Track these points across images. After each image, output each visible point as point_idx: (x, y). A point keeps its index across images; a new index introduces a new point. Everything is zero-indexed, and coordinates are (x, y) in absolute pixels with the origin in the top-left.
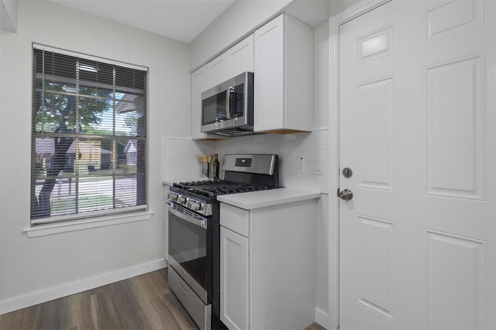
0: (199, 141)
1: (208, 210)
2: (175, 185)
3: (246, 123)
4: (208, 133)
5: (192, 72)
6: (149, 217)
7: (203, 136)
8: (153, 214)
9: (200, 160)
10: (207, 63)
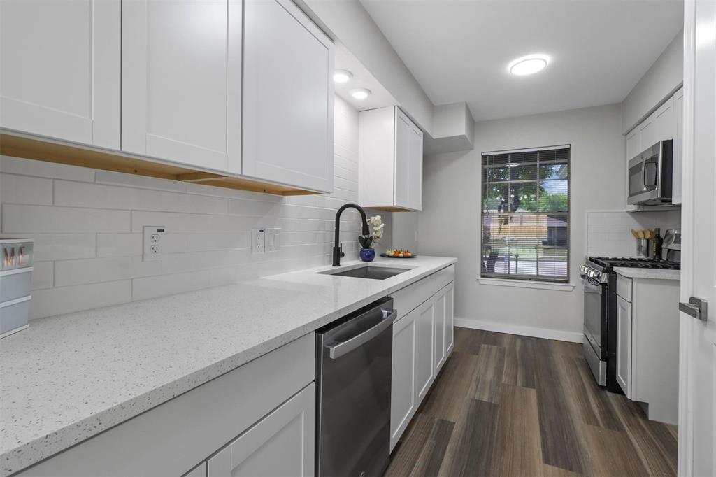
0: (633, 213)
1: (604, 278)
2: (591, 259)
3: (659, 196)
4: (640, 204)
5: (626, 135)
6: (571, 289)
7: (634, 208)
8: (574, 287)
9: (636, 234)
10: (639, 124)
